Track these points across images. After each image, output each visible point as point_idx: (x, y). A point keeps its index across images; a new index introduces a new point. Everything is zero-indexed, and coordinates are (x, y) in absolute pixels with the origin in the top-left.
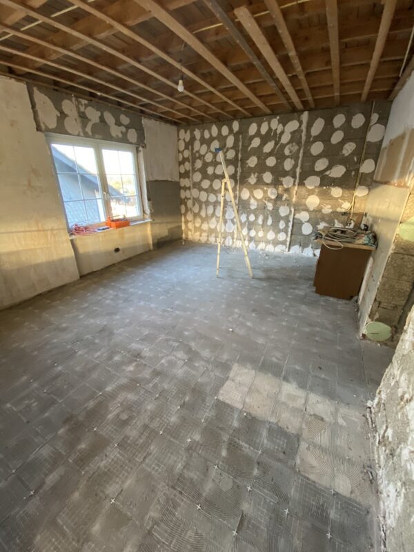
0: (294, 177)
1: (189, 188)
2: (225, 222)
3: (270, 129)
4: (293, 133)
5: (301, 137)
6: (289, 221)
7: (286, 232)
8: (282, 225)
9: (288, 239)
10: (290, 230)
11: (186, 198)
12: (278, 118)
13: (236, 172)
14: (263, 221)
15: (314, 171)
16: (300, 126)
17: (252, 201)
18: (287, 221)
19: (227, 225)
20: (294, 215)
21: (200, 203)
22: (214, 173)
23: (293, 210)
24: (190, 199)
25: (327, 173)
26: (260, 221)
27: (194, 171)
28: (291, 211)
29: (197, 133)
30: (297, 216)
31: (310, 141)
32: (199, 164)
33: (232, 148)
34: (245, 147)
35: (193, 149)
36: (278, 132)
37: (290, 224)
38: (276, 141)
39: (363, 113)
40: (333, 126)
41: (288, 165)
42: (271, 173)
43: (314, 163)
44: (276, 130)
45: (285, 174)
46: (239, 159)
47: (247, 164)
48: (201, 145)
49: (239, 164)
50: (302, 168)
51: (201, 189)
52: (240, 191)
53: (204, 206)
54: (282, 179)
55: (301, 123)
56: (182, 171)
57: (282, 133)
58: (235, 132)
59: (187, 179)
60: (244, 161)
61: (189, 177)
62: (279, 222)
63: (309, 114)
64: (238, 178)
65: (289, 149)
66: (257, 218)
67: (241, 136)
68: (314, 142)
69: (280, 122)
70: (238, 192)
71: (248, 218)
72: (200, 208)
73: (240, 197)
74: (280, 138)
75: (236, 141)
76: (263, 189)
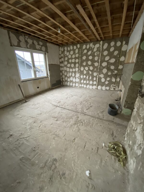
0: (98, 63)
1: (63, 67)
2: (76, 78)
3: (90, 47)
4: (98, 48)
5: (100, 49)
6: (97, 78)
7: (96, 81)
8: (95, 79)
9: (97, 84)
10: (97, 81)
11: (62, 70)
12: (92, 43)
13: (79, 61)
14: (88, 78)
15: (105, 60)
16: (100, 46)
17: (85, 71)
18: (96, 78)
19: (76, 79)
20: (99, 75)
21: (67, 72)
22: (72, 62)
23: (98, 74)
24: (63, 70)
25: (109, 61)
26: (87, 78)
27: (65, 61)
28: (97, 74)
29: (66, 48)
30: (100, 76)
31: (103, 51)
32: (66, 59)
33: (77, 53)
34: (82, 53)
35: (64, 54)
36: (93, 48)
37: (98, 78)
38: (92, 51)
39: (120, 41)
40: (111, 46)
41: (96, 58)
42: (91, 61)
43: (105, 58)
44: (92, 47)
45: (95, 62)
46: (80, 57)
47: (82, 58)
48: (67, 52)
49: (80, 59)
50: (101, 59)
51: (67, 67)
52: (81, 68)
53: (68, 73)
54: (94, 63)
55: (100, 45)
56: (61, 61)
57: (94, 48)
58: (78, 48)
59: (62, 64)
60: (81, 57)
61: (63, 63)
62: (94, 78)
63: (103, 42)
64: (80, 63)
65: (96, 53)
66: (86, 77)
67: (80, 49)
68: (105, 51)
69: (93, 44)
70: (80, 68)
71: (83, 77)
72: (67, 74)
73: (80, 70)
74: (93, 50)
75: (79, 51)
76: (88, 67)
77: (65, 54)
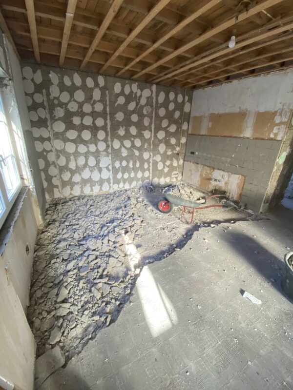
0: (151, 131)
1: (49, 139)
2: (100, 170)
3: (132, 92)
4: (148, 98)
5: (153, 103)
8: (146, 166)
9: (151, 175)
10: (151, 169)
11: (44, 150)
12: (137, 83)
13: (106, 124)
14: (133, 165)
15: (161, 127)
16: (152, 94)
17: (123, 149)
18: (149, 163)
19: (102, 172)
20: (153, 157)
21: (68, 156)
24: (51, 151)
25: (168, 129)
27: (54, 119)
28: (150, 155)
29: (54, 77)
32: (60, 112)
33: (99, 101)
34: (112, 103)
35: (48, 94)
36: (138, 95)
38: (136, 102)
39: (182, 94)
40: (169, 99)
41: (146, 122)
42: (136, 127)
43: (161, 122)
44: (136, 93)
45: (145, 128)
46: (108, 112)
47: (115, 118)
48: (61, 91)
49: (108, 117)
50: (155, 125)
51: (66, 140)
52: (112, 141)
53: (72, 157)
54: (143, 132)
56: (36, 119)
57: (141, 96)
58: (101, 86)
59: (43, 129)
60: (112, 115)
61: (47, 127)
62: (144, 164)
63: (157, 87)
64: (109, 129)
65: (146, 110)
66: (128, 162)
67: (107, 92)
68: (160, 107)
69: (139, 87)
70: (110, 143)
71: (121, 164)
72: (68, 161)
73: (112, 146)
74: (139, 100)
75: (103, 95)
77: (51, 97)
